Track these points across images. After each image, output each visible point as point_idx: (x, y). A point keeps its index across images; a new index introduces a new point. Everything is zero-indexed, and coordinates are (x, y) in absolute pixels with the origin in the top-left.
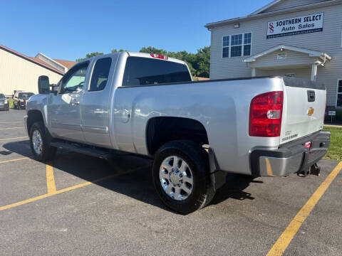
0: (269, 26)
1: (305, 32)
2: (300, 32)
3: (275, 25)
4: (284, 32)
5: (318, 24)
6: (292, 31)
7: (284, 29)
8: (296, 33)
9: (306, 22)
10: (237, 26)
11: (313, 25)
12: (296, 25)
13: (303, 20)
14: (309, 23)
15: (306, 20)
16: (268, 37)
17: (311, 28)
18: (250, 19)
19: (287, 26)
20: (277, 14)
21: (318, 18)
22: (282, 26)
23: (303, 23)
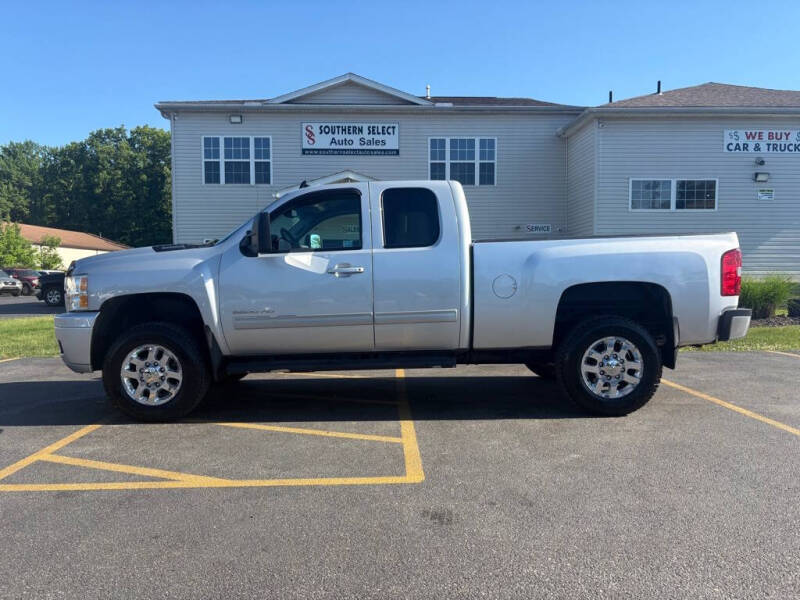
0: (305, 131)
1: (370, 152)
2: (364, 152)
3: (316, 130)
4: (334, 146)
5: (392, 142)
6: (348, 147)
7: (333, 141)
8: (355, 152)
9: (371, 136)
10: (238, 119)
11: (384, 143)
12: (356, 138)
13: (365, 131)
14: (377, 137)
15: (372, 131)
16: (304, 151)
17: (380, 147)
18: (265, 110)
19: (339, 137)
20: (321, 112)
21: (390, 130)
22: (330, 136)
23: (366, 135)
